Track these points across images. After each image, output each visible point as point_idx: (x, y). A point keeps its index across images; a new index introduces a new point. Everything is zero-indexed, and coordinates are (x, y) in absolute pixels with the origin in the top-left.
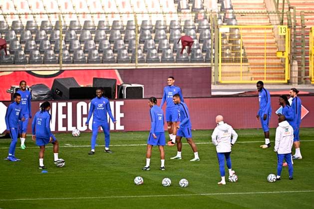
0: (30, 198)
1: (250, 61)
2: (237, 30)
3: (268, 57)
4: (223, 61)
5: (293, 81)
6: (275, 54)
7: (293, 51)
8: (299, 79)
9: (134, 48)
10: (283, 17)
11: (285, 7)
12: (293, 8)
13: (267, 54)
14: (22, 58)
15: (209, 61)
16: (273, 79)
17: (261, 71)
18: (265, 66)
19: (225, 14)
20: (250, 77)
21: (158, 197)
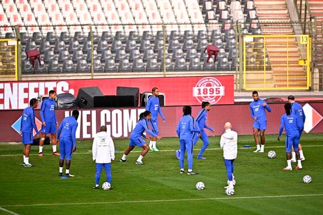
0: (46, 203)
1: (274, 69)
2: (262, 39)
3: (290, 65)
4: (247, 69)
5: (315, 88)
6: (297, 62)
7: (314, 59)
8: (320, 86)
9: (163, 57)
10: (305, 27)
11: (307, 17)
12: (313, 18)
13: (289, 62)
14: (56, 68)
15: (234, 69)
16: (296, 86)
17: (284, 78)
18: (288, 74)
19: (251, 24)
20: (273, 85)
21: (169, 202)
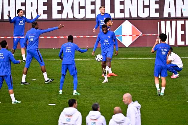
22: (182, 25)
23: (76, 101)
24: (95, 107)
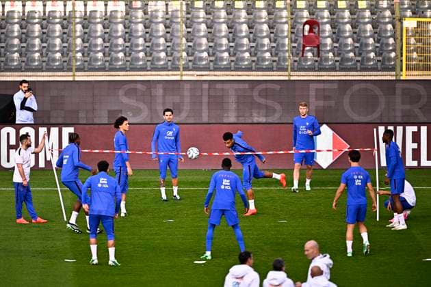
22: (413, 133)
23: (252, 255)
24: (279, 265)
